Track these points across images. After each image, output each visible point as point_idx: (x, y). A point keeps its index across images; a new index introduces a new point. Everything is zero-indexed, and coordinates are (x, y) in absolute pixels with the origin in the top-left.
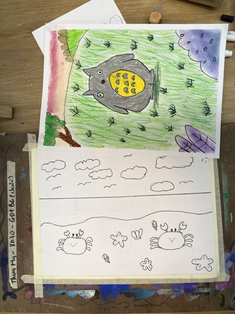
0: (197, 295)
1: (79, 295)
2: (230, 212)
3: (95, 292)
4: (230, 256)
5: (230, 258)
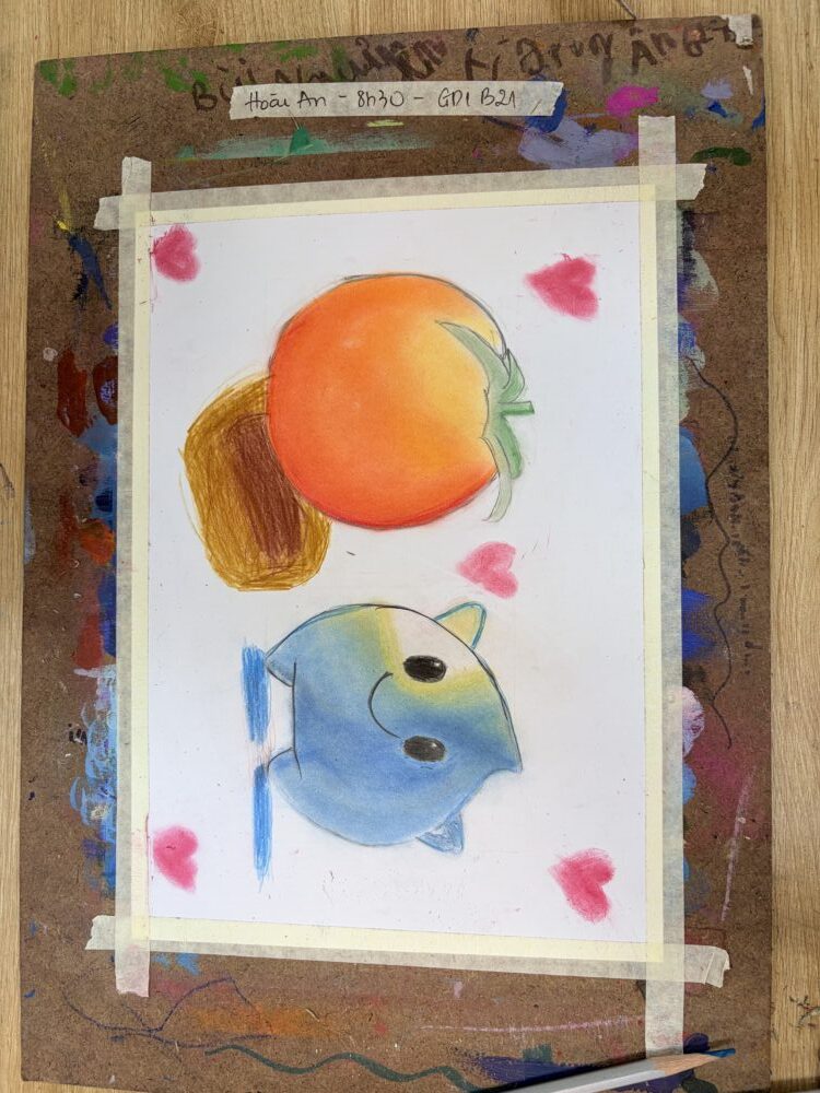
0: (694, 262)
2: (361, 128)
4: (538, 130)
5: (541, 129)
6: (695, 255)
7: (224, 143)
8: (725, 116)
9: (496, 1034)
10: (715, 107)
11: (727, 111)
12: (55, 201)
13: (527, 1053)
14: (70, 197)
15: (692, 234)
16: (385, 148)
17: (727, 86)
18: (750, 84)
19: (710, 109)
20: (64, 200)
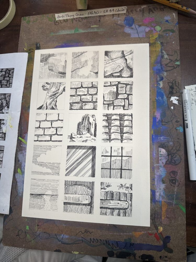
0: (163, 53)
1: (164, 164)
2: (90, 27)
3: (160, 148)
4: (128, 27)
5: (129, 26)
6: (163, 51)
7: (60, 31)
8: (169, 23)
9: (117, 235)
10: (167, 21)
11: (170, 22)
12: (24, 44)
13: (125, 240)
14: (27, 43)
15: (163, 47)
16: (95, 31)
17: (169, 17)
18: (175, 16)
19: (166, 21)
20: (26, 44)
